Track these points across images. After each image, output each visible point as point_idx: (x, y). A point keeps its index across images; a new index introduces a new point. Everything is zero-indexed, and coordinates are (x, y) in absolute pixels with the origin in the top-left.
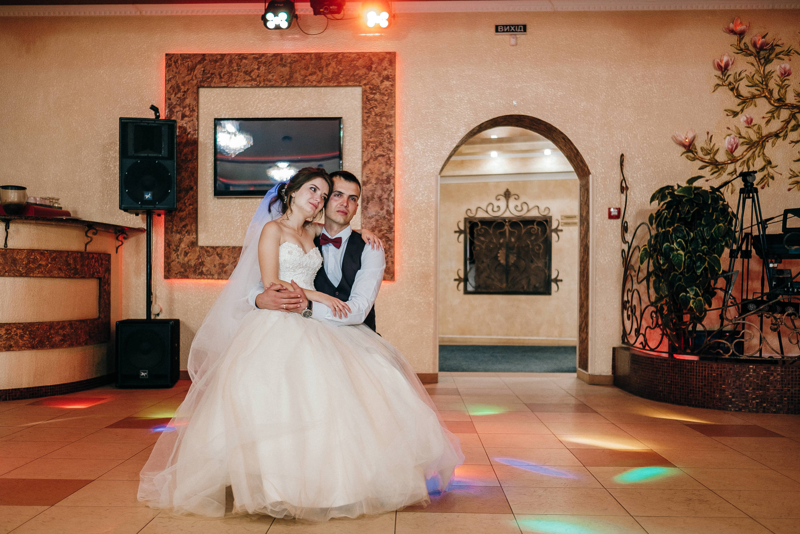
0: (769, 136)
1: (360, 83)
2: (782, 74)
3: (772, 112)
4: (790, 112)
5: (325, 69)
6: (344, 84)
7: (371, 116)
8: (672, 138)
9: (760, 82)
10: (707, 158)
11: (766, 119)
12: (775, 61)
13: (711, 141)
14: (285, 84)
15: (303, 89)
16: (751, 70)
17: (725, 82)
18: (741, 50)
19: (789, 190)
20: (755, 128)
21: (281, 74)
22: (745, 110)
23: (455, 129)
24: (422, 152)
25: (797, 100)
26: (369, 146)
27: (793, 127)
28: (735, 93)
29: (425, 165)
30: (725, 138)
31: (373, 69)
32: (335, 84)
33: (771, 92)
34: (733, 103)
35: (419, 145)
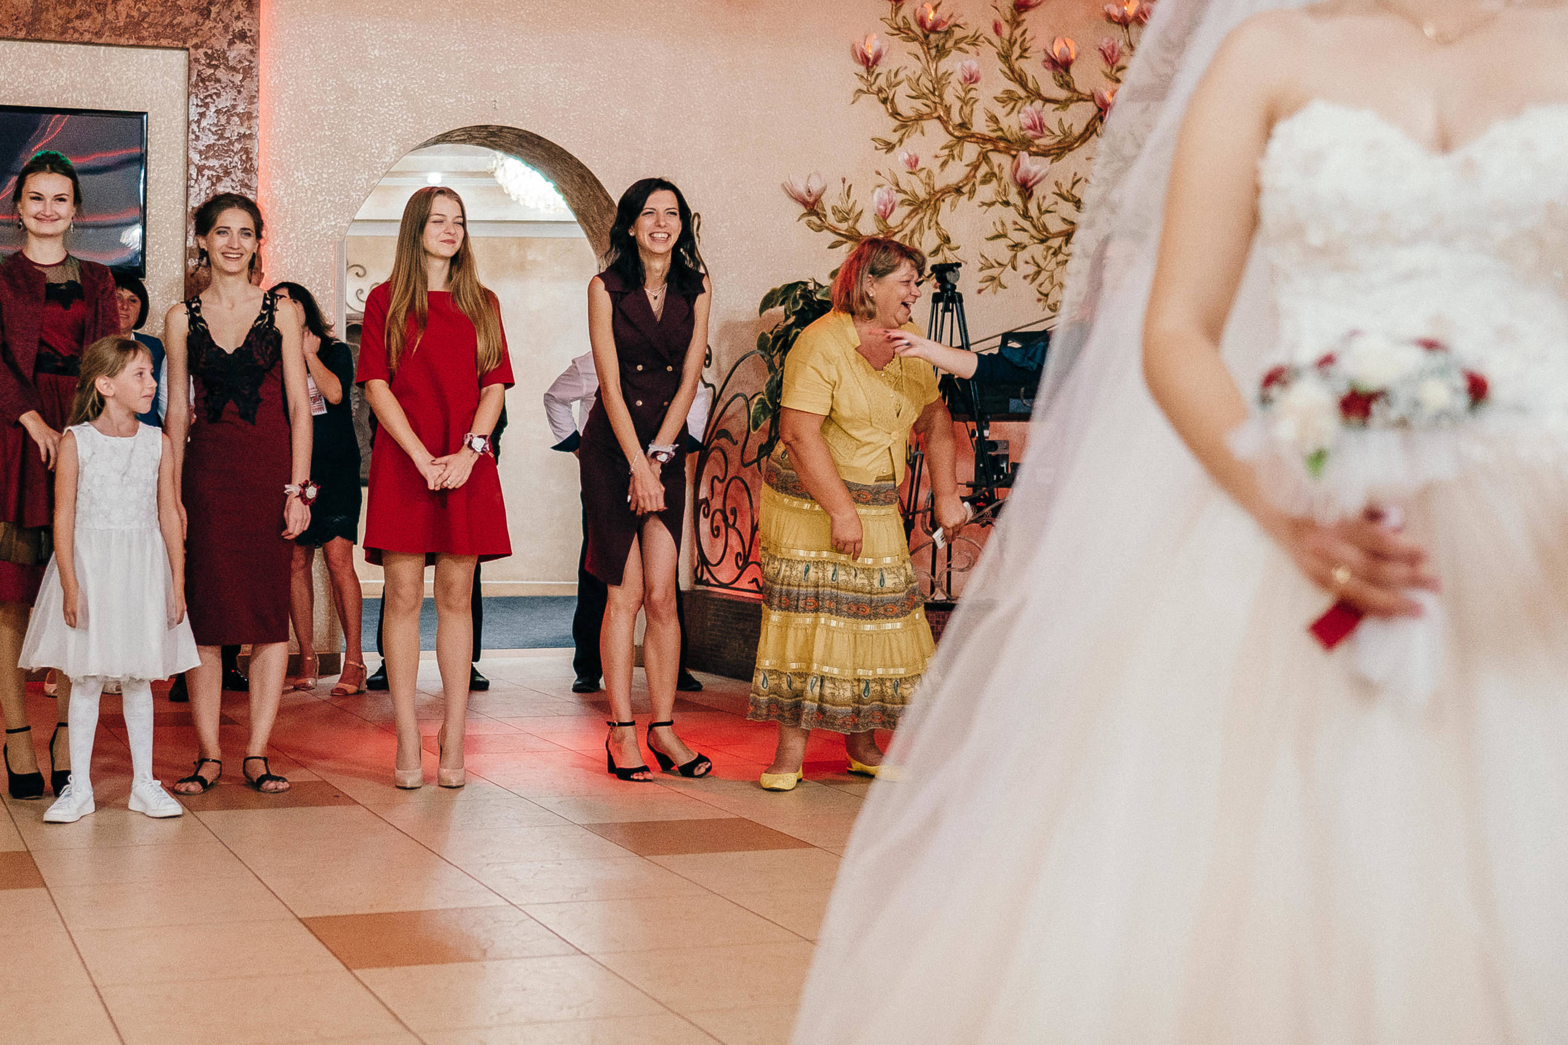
0: (945, 191)
1: (185, 43)
2: (966, 79)
3: (950, 147)
4: (979, 149)
5: (109, 8)
6: (150, 43)
7: (207, 114)
8: (783, 185)
9: (931, 92)
10: (843, 227)
11: (941, 160)
12: (954, 53)
13: (848, 196)
14: (22, 34)
15: (59, 45)
16: (915, 67)
17: (871, 86)
18: (899, 29)
19: (980, 291)
20: (923, 175)
21: (13, 11)
22: (906, 141)
23: (377, 148)
24: (309, 192)
25: (990, 128)
26: (203, 176)
27: (985, 176)
28: (889, 107)
29: (316, 220)
30: (873, 192)
31: (213, 16)
32: (131, 42)
33: (948, 109)
34: (886, 127)
35: (304, 177)
